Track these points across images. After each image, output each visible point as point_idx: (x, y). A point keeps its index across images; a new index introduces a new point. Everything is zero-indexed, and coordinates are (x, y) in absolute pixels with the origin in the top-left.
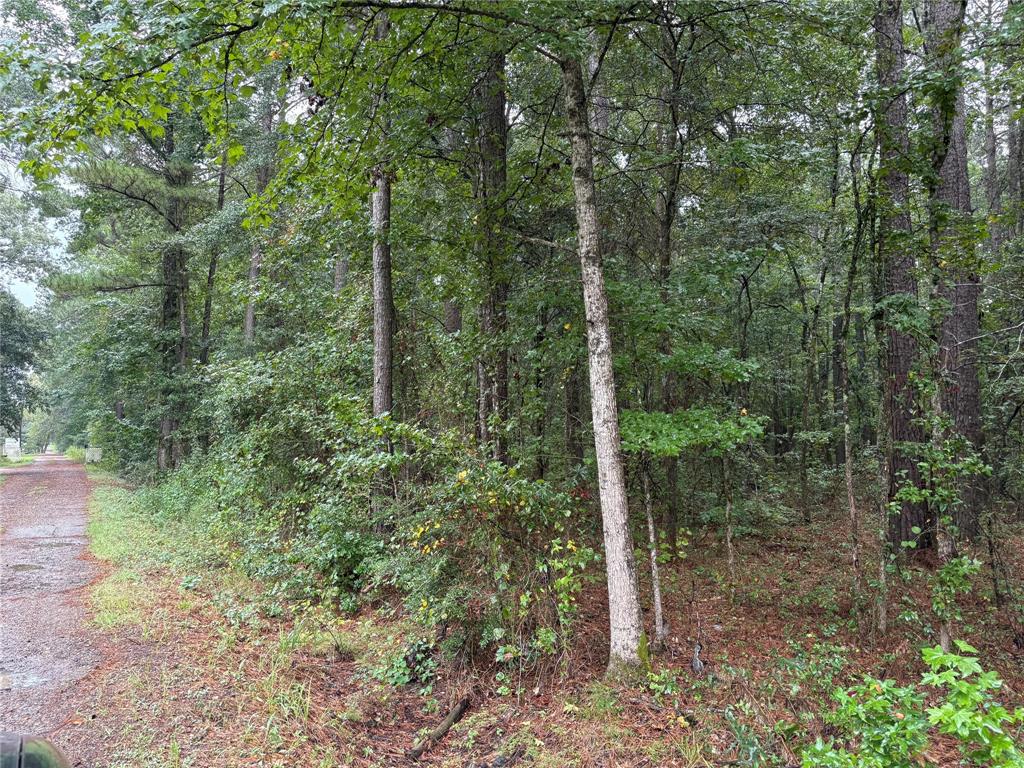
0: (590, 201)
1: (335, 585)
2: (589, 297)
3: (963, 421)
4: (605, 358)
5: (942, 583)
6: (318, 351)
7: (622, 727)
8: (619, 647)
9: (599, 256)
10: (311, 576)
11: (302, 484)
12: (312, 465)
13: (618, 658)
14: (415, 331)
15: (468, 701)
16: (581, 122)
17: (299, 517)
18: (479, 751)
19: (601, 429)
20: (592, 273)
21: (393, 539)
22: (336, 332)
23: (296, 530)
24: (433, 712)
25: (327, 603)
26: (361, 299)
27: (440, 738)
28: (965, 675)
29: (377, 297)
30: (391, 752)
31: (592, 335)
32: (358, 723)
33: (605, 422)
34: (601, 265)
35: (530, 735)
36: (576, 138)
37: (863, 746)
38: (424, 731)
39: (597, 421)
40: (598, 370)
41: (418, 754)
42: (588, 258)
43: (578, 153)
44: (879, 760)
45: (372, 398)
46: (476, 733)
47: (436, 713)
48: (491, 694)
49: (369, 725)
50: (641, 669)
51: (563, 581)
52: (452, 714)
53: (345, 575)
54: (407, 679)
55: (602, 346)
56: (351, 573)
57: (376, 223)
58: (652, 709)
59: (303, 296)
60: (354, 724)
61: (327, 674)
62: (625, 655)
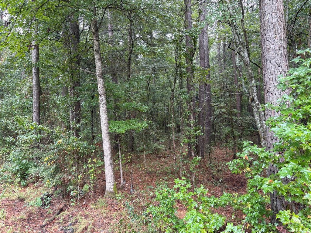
0: (99, 60)
1: (19, 178)
2: (99, 87)
3: (207, 121)
4: (104, 105)
5: (193, 163)
6: (13, 101)
7: (106, 210)
8: (108, 188)
9: (102, 76)
10: (10, 175)
11: (7, 145)
12: (10, 139)
13: (108, 191)
14: (48, 95)
15: (62, 209)
16: (96, 36)
17: (7, 156)
18: (64, 223)
19: (103, 126)
20: (100, 81)
21: (39, 162)
22: (19, 95)
23: (6, 161)
24: (50, 213)
25: (16, 184)
26: (28, 84)
27: (52, 221)
28: (183, 185)
29: (34, 83)
30: (35, 226)
31: (100, 99)
32: (25, 219)
33: (104, 124)
34: (103, 78)
35: (80, 216)
36: (95, 41)
37: (162, 205)
38: (47, 219)
39: (102, 124)
40: (102, 109)
41: (44, 226)
42: (99, 76)
43: (96, 45)
44: (165, 208)
45: (33, 116)
46: (63, 218)
47: (51, 214)
48: (70, 206)
49: (28, 220)
50: (114, 193)
51: (91, 170)
52: (57, 213)
53: (23, 174)
54: (41, 204)
55: (103, 102)
56: (25, 173)
57: (34, 59)
58: (116, 204)
59: (8, 82)
60: (23, 220)
61: (15, 206)
62: (110, 190)
